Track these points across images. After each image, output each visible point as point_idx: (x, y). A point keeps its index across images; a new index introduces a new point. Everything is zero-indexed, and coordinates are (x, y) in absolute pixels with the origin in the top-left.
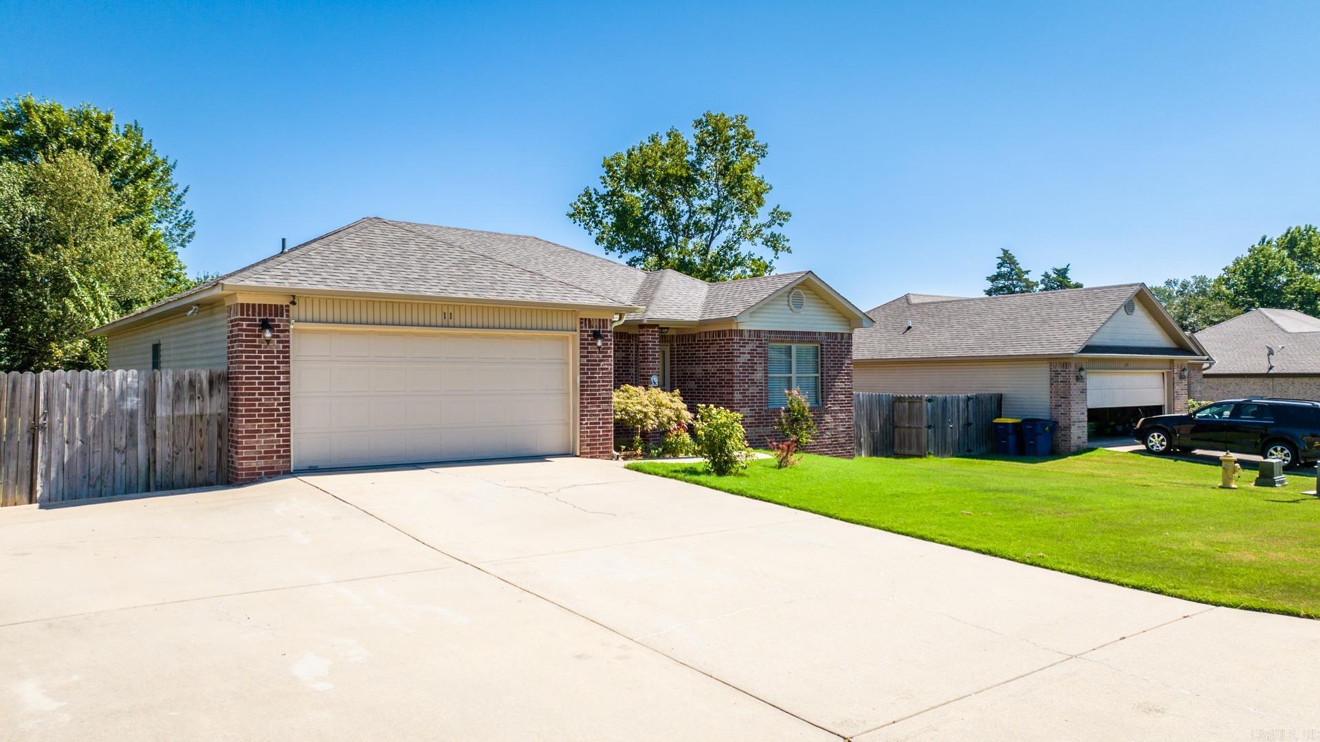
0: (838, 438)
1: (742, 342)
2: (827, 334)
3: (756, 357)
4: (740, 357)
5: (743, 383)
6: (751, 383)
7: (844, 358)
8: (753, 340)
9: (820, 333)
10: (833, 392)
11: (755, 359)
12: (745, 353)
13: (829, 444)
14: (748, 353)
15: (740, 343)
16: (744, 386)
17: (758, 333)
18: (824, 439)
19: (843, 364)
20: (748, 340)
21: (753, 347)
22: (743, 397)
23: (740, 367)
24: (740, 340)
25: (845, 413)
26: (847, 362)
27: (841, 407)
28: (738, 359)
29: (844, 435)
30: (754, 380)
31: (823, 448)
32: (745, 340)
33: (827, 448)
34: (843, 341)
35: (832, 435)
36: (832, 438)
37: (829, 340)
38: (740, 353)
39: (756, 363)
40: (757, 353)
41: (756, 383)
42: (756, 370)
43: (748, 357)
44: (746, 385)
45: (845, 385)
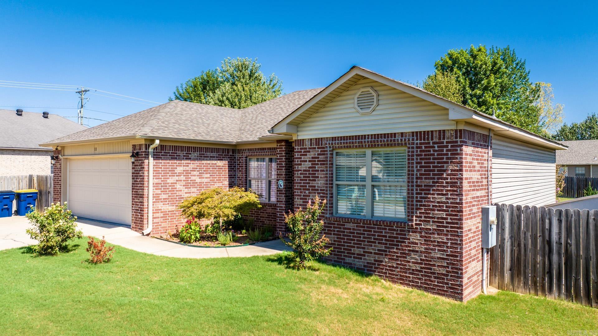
0: (434, 265)
1: (303, 151)
2: (416, 134)
3: (318, 164)
4: (301, 164)
5: (304, 189)
6: (312, 190)
7: (447, 163)
8: (315, 148)
9: (402, 133)
10: (424, 205)
11: (317, 166)
12: (306, 161)
13: (417, 270)
14: (310, 161)
15: (301, 152)
16: (305, 192)
17: (318, 141)
18: (409, 262)
19: (445, 171)
20: (309, 148)
21: (315, 154)
22: (303, 202)
23: (301, 174)
24: (301, 149)
25: (446, 235)
26: (451, 167)
27: (438, 226)
28: (300, 166)
29: (445, 265)
30: (315, 186)
31: (406, 273)
32: (306, 148)
33: (412, 274)
34: (445, 141)
35: (421, 260)
36: (421, 264)
37: (419, 141)
38: (301, 161)
39: (318, 171)
40: (318, 161)
41: (318, 190)
42: (318, 177)
43: (310, 164)
44: (307, 192)
45: (447, 199)
